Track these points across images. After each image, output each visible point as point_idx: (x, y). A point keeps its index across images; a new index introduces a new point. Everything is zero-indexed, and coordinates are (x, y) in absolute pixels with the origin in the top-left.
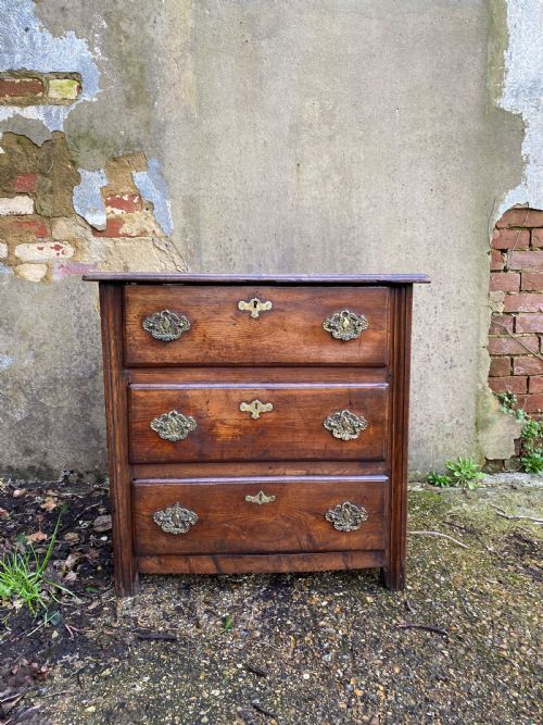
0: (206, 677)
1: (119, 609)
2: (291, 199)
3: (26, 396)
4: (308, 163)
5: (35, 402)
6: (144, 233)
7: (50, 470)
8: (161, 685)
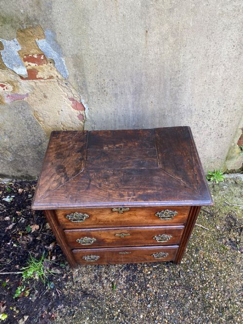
0: (108, 317)
1: (74, 277)
6: (51, 77)
8: (93, 322)
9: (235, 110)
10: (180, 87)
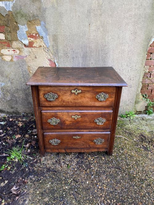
0: (64, 183)
1: (41, 161)
2: (87, 36)
3: (10, 93)
4: (93, 24)
5: (12, 95)
6: (40, 46)
7: (18, 112)
8: (54, 185)
9: (137, 70)
10: (107, 55)
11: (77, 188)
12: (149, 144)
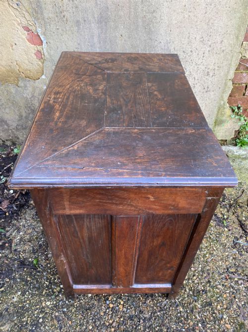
0: (46, 293)
1: (13, 245)
8: (25, 298)
9: (223, 51)
10: (154, 14)
11: (67, 305)
12: (228, 211)
